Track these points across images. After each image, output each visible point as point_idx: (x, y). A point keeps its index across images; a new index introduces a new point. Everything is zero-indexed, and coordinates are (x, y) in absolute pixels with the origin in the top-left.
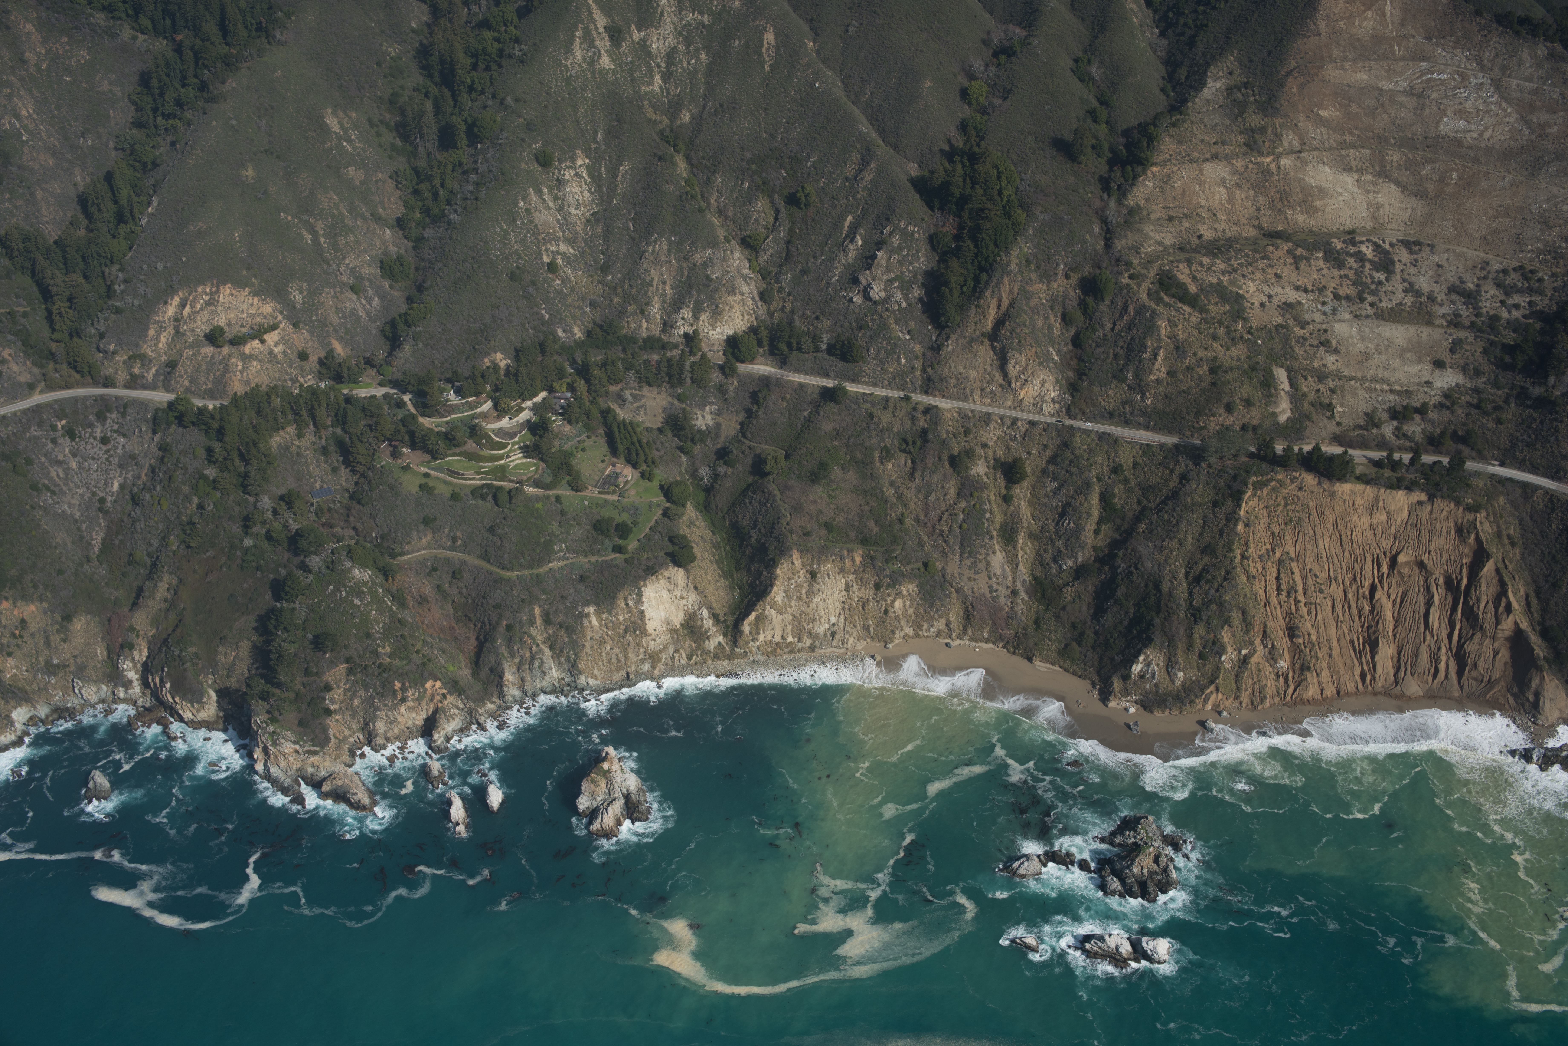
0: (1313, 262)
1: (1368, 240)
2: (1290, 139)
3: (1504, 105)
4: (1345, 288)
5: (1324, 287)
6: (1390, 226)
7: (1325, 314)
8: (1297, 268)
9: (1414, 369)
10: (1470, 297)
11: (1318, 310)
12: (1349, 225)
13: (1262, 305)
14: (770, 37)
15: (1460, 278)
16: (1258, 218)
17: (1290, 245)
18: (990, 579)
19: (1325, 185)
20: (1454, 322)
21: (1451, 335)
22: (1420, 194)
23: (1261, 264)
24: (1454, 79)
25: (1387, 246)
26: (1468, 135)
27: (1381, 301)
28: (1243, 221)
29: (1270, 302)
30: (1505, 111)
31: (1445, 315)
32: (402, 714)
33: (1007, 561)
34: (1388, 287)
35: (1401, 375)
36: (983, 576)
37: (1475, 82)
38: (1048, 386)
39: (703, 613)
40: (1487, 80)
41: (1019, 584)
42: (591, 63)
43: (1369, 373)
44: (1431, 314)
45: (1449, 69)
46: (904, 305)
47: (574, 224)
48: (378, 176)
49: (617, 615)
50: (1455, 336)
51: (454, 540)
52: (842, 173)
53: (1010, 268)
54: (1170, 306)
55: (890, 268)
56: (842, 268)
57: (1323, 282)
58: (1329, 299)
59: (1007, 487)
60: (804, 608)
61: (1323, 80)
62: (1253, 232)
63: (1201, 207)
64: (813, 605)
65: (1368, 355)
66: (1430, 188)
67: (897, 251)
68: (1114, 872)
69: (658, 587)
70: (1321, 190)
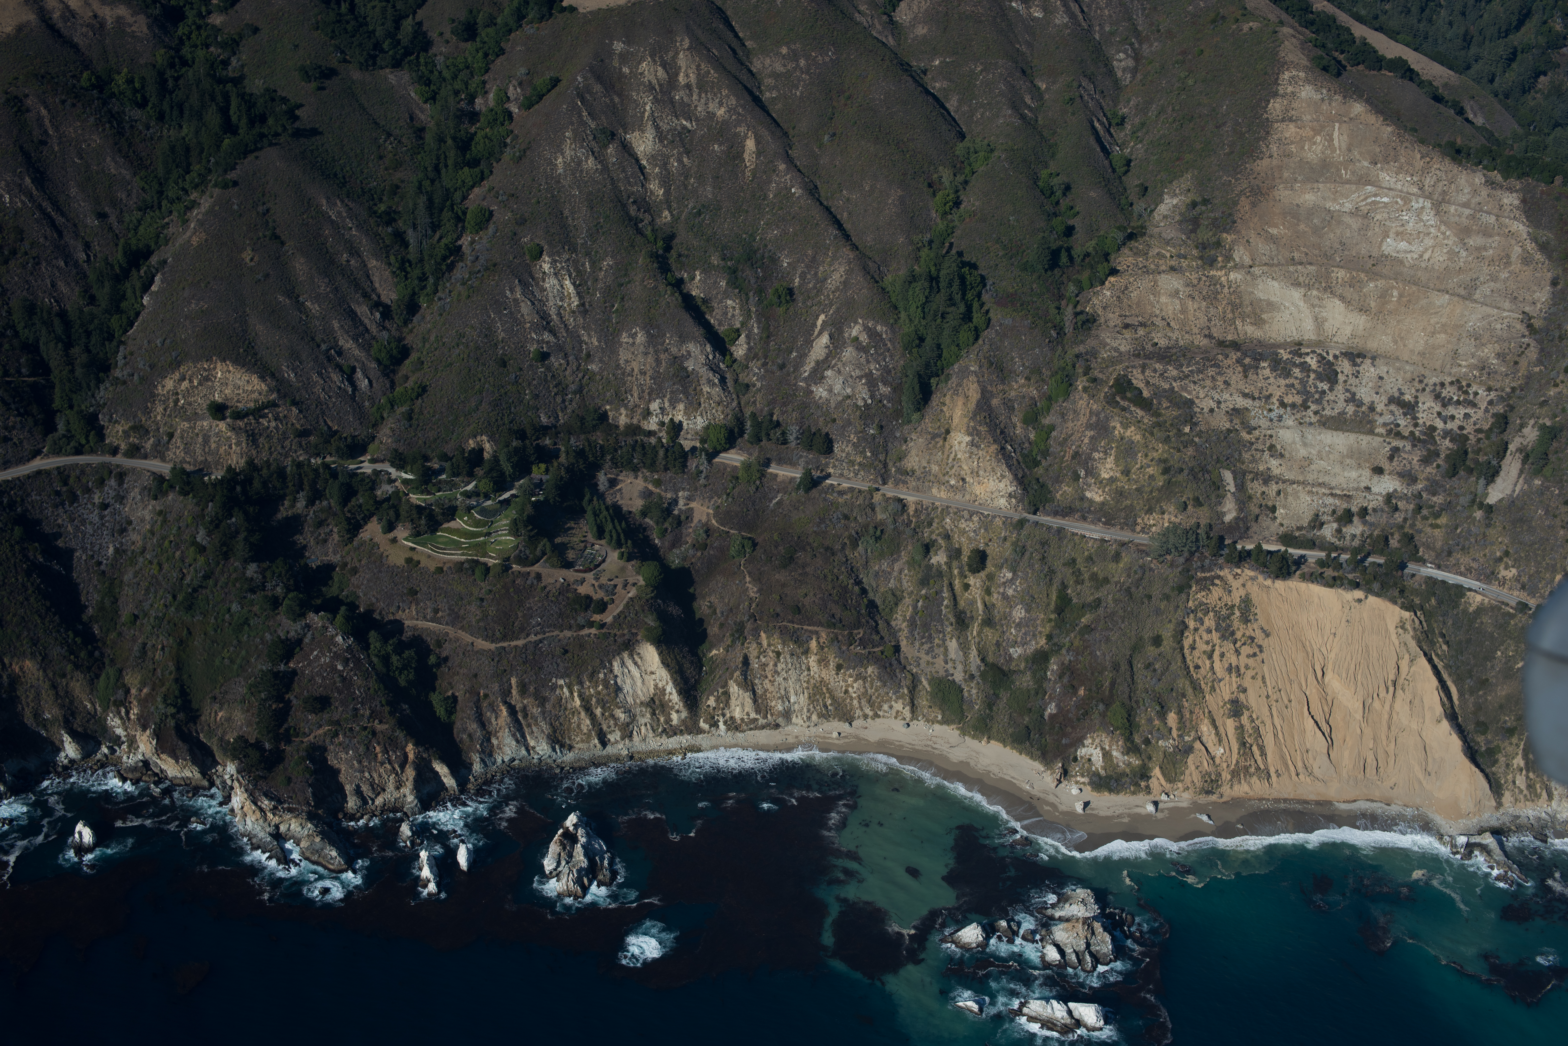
0: (1259, 371)
1: (1313, 352)
2: (1240, 254)
3: (1443, 228)
4: (1290, 396)
5: (1271, 395)
6: (1335, 339)
7: (1271, 420)
8: (1246, 377)
9: (1354, 474)
10: (1409, 408)
11: (1264, 417)
12: (1296, 337)
13: (1212, 410)
14: (750, 144)
15: (1399, 389)
16: (1209, 328)
17: (1239, 354)
18: (946, 663)
19: (1273, 299)
20: (1394, 432)
21: (1389, 443)
22: (1363, 310)
23: (1211, 372)
24: (1397, 202)
25: (1331, 358)
26: (1409, 256)
27: (1324, 409)
28: (1195, 330)
29: (1218, 408)
30: (1444, 234)
31: (1385, 425)
32: (380, 776)
33: (964, 647)
34: (1330, 397)
35: (1342, 480)
36: (940, 661)
37: (1416, 206)
38: (1006, 482)
39: (670, 688)
40: (1428, 204)
41: (973, 669)
42: (579, 163)
43: (1311, 478)
44: (1372, 422)
45: (1391, 193)
46: (869, 401)
47: (559, 314)
48: (373, 263)
49: (589, 688)
50: (1393, 444)
51: (436, 611)
52: (816, 274)
53: (972, 369)
54: (1124, 409)
55: (857, 365)
56: (812, 364)
57: (1270, 390)
58: (1275, 407)
59: (965, 577)
60: (767, 686)
61: (1274, 199)
62: (1204, 341)
63: (1156, 316)
64: (776, 684)
65: (1310, 461)
66: (1373, 304)
67: (865, 349)
68: (1054, 943)
69: (628, 662)
70: (1269, 303)
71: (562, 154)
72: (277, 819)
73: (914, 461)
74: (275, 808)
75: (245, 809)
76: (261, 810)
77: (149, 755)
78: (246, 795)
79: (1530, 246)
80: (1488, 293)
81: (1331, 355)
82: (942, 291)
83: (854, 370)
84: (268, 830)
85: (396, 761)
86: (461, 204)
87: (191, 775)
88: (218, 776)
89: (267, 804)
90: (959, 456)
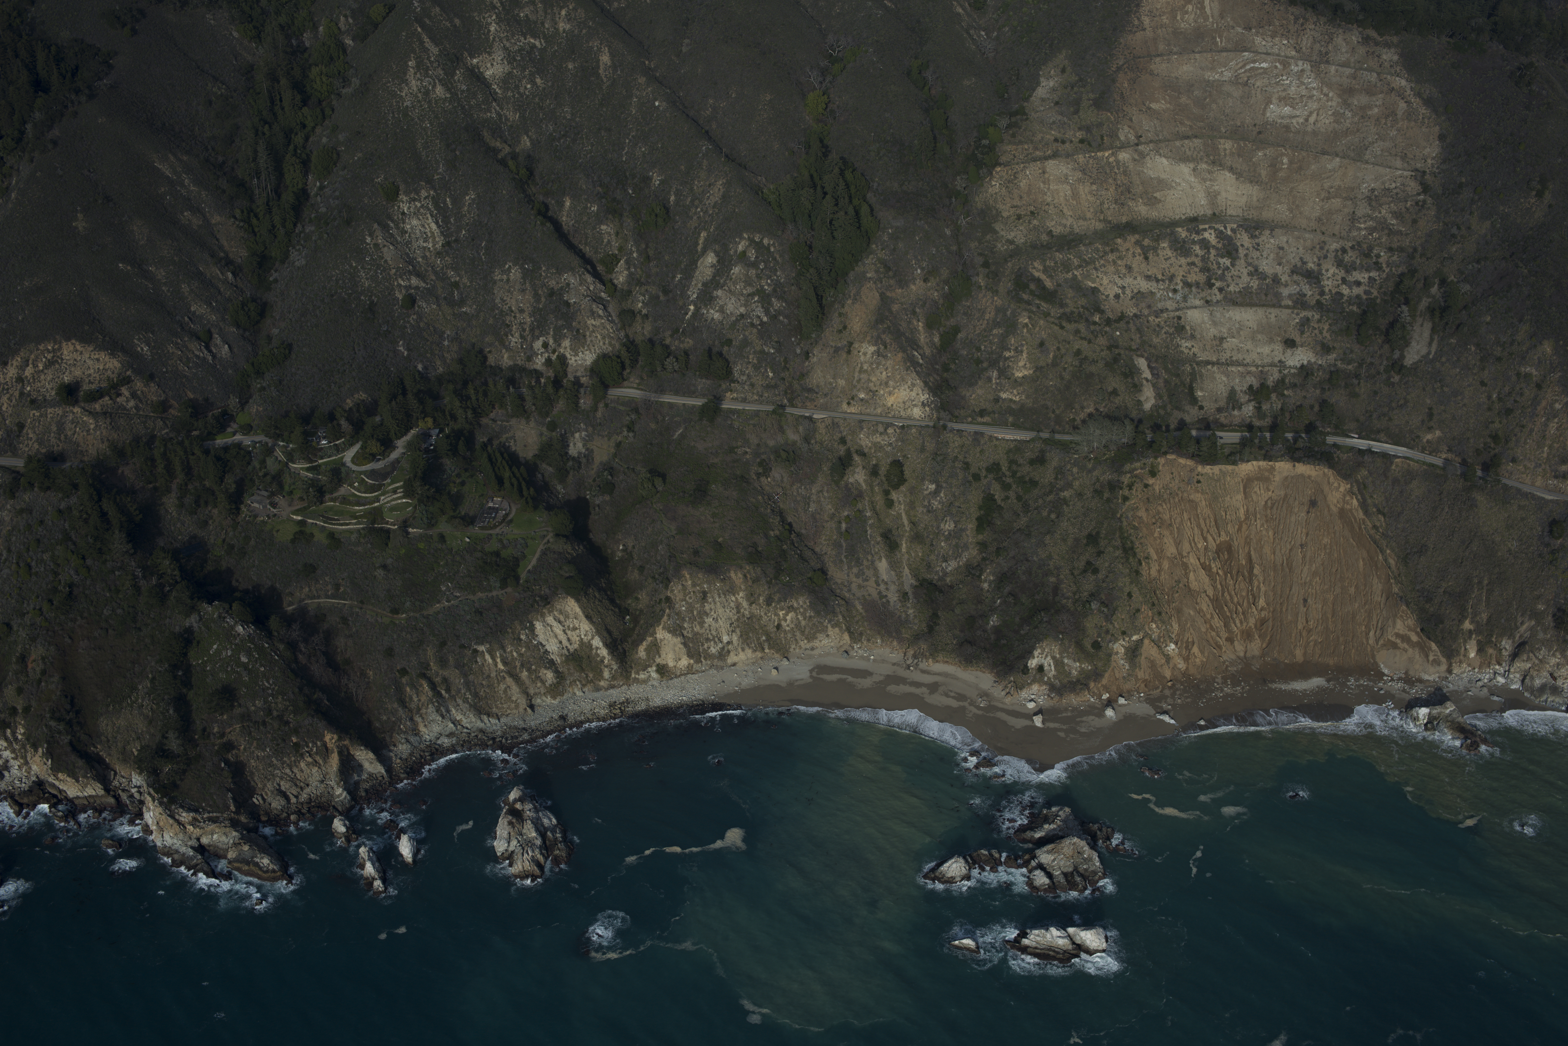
0: (1159, 251)
1: (1210, 228)
2: (1125, 133)
3: (1325, 90)
4: (1193, 275)
5: (1174, 275)
6: (1230, 212)
7: (1177, 301)
9: (1266, 350)
10: (1313, 277)
11: (1170, 298)
12: (1191, 213)
13: (1117, 296)
14: (605, 58)
15: (1301, 259)
16: (1102, 212)
17: (1137, 236)
18: (878, 585)
19: (1163, 176)
20: (1300, 302)
21: (1298, 314)
22: (1254, 180)
23: (1111, 257)
24: (1276, 67)
25: (1229, 233)
26: (1294, 121)
27: (1228, 286)
28: (1089, 215)
29: (1124, 293)
30: (1326, 95)
31: (1290, 296)
32: (302, 771)
33: (894, 565)
34: (1234, 272)
35: (1254, 356)
36: (872, 583)
37: (1296, 69)
38: (917, 390)
39: (597, 642)
40: (1308, 66)
41: (907, 588)
42: (427, 93)
43: (1224, 357)
44: (1278, 295)
45: (1270, 58)
46: (765, 319)
47: (424, 257)
48: (216, 219)
49: (511, 651)
50: (1302, 315)
51: (337, 586)
52: (692, 189)
53: (869, 275)
54: (1028, 303)
55: (748, 282)
56: (700, 285)
57: (1172, 270)
58: (1179, 287)
59: (887, 493)
60: (697, 629)
61: (1152, 73)
62: (1100, 226)
63: (1048, 204)
64: (706, 625)
65: (1222, 339)
66: (1264, 173)
67: (754, 265)
68: (1041, 867)
69: (550, 619)
70: (1160, 181)
71: (407, 85)
72: (197, 832)
73: (818, 377)
74: (195, 819)
75: (161, 824)
76: (179, 823)
77: (44, 776)
78: (160, 810)
79: (1416, 101)
80: (1379, 153)
81: (1229, 229)
82: (828, 197)
83: (745, 287)
84: (189, 843)
85: (317, 753)
86: (304, 147)
87: (94, 793)
88: (123, 790)
89: (185, 816)
90: (865, 368)
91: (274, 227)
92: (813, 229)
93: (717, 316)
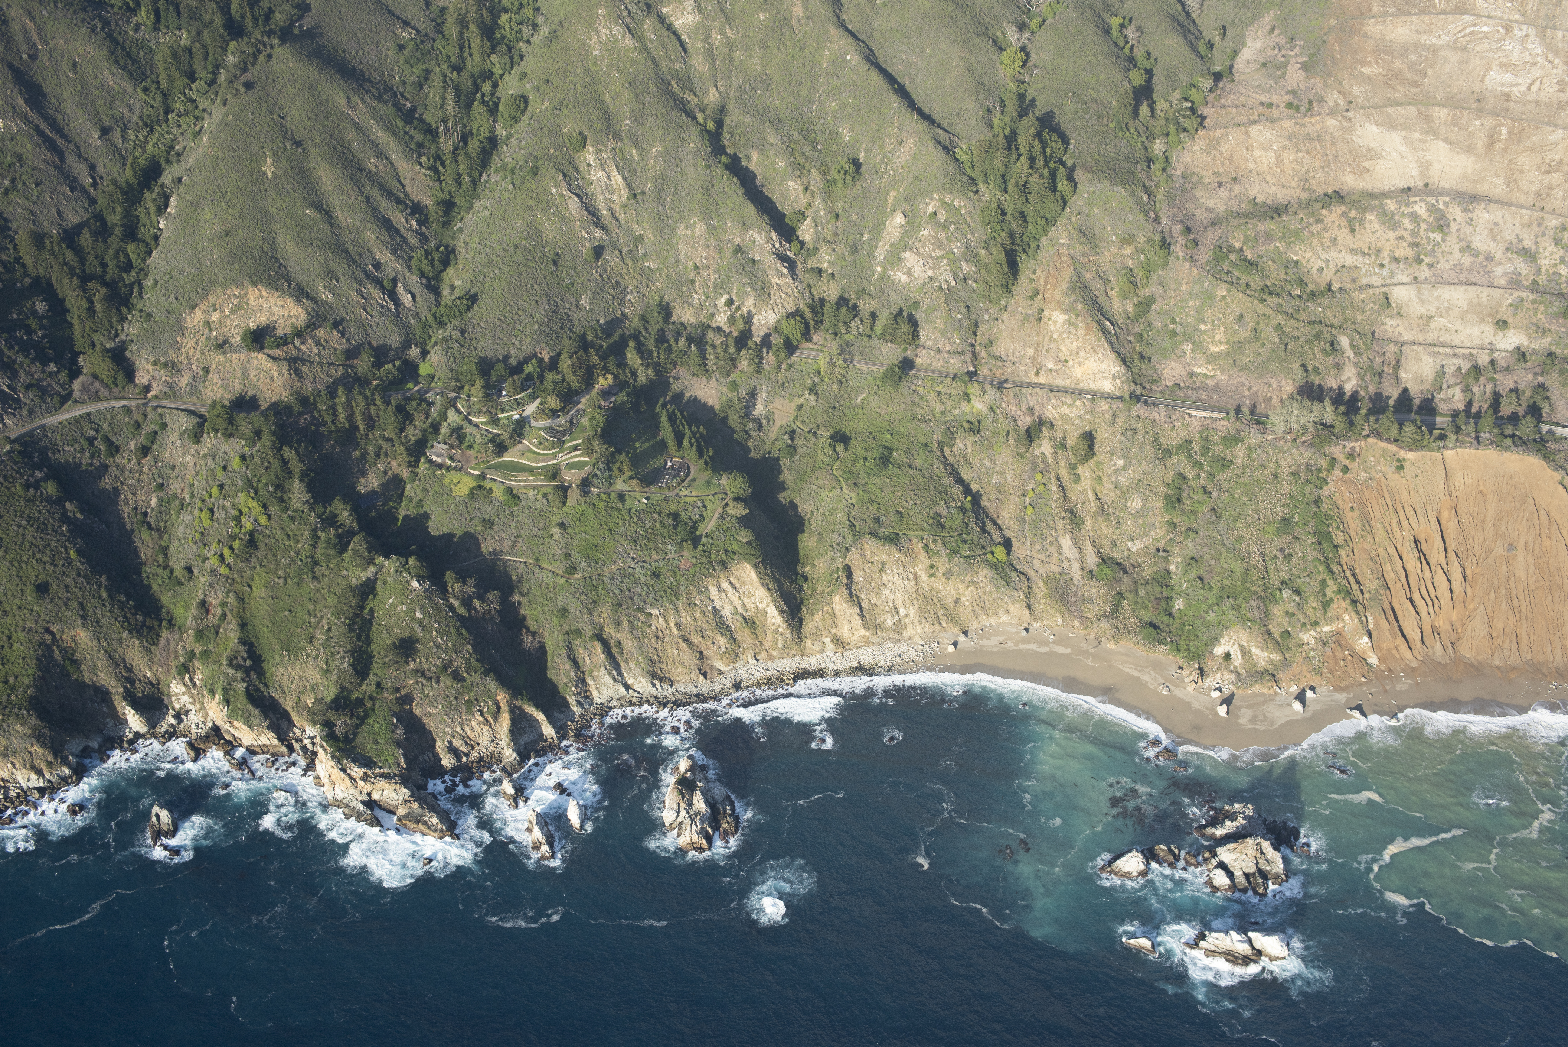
0: (1366, 224)
1: (1421, 200)
2: (1334, 99)
3: (1550, 56)
4: (1402, 250)
5: (1381, 249)
6: (1443, 184)
7: (1384, 277)
9: (1476, 331)
10: (1529, 255)
11: (1375, 274)
12: (1402, 184)
13: (1320, 270)
14: (797, 9)
16: (1307, 181)
17: (1343, 208)
18: (1061, 562)
19: (1373, 145)
20: (1514, 282)
21: (1511, 295)
22: (1470, 150)
23: (1315, 229)
24: (1498, 31)
25: (1441, 206)
26: (1515, 89)
27: (1438, 262)
28: (1293, 184)
29: (1328, 267)
30: (1552, 62)
31: (1504, 275)
32: (473, 729)
33: (1078, 543)
34: (1444, 248)
35: (1463, 337)
36: (1054, 559)
37: (1519, 34)
38: (1109, 362)
39: (772, 610)
40: (1533, 31)
41: (1091, 566)
42: (616, 43)
43: (1431, 337)
44: (1491, 274)
45: (1491, 22)
46: (953, 283)
47: (609, 209)
48: (403, 166)
49: (686, 616)
50: (1515, 296)
52: (882, 147)
53: (1062, 241)
54: (1228, 274)
55: (938, 244)
56: (887, 247)
57: (1379, 244)
58: (1385, 262)
59: (1073, 467)
60: (874, 600)
61: (1365, 35)
62: (1304, 196)
63: (1250, 171)
64: (883, 597)
65: (1430, 318)
66: (1480, 143)
67: (945, 227)
68: (1222, 866)
69: (725, 585)
70: (1369, 150)
71: (597, 33)
72: (368, 787)
73: (1006, 345)
74: (366, 774)
75: (333, 777)
76: (351, 778)
77: (219, 723)
78: (332, 763)
81: (1441, 203)
82: (1023, 159)
83: (934, 250)
84: (360, 798)
85: (488, 712)
86: (492, 94)
87: (268, 742)
88: (297, 741)
89: (357, 771)
90: (1055, 337)
91: (459, 175)
92: (1006, 192)
93: (904, 279)
